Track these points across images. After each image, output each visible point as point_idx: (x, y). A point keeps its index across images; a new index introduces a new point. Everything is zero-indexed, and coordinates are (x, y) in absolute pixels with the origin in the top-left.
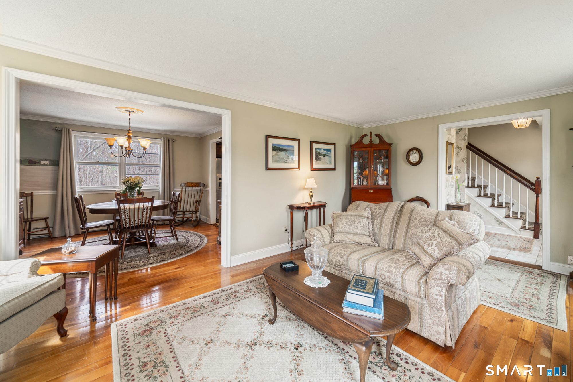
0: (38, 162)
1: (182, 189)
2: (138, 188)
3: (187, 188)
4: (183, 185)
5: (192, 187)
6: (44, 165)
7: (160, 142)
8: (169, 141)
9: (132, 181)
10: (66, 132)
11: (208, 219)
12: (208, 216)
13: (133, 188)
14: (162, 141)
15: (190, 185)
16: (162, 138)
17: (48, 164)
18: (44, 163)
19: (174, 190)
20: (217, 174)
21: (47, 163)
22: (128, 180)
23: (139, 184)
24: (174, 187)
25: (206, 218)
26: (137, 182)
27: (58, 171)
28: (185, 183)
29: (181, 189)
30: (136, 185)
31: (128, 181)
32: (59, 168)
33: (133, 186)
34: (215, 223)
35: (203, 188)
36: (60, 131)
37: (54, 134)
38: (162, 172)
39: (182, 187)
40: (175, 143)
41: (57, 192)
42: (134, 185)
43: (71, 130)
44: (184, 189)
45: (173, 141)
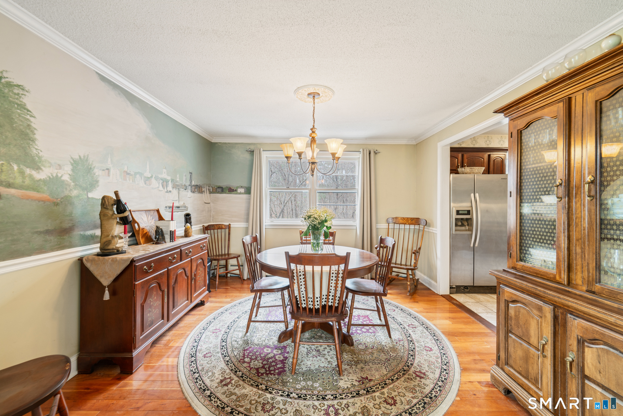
0: (236, 190)
1: (389, 226)
2: (325, 228)
3: (397, 226)
4: (390, 220)
5: (405, 224)
6: (240, 193)
7: (359, 157)
8: (370, 153)
9: (316, 216)
10: (257, 153)
11: (433, 282)
12: (433, 277)
13: (318, 229)
14: (361, 155)
15: (401, 221)
16: (361, 150)
17: (243, 192)
18: (241, 190)
19: (377, 227)
20: (452, 204)
21: (242, 190)
22: (309, 214)
23: (326, 221)
24: (377, 223)
25: (428, 279)
26: (324, 219)
27: (250, 199)
28: (393, 218)
29: (387, 227)
30: (322, 222)
31: (309, 217)
32: (250, 196)
33: (317, 225)
34: (448, 293)
35: (424, 228)
36: (252, 152)
37: (247, 156)
38: (361, 200)
39: (389, 224)
40: (378, 155)
41: (248, 225)
42: (319, 223)
43: (262, 150)
44: (391, 226)
45: (375, 153)
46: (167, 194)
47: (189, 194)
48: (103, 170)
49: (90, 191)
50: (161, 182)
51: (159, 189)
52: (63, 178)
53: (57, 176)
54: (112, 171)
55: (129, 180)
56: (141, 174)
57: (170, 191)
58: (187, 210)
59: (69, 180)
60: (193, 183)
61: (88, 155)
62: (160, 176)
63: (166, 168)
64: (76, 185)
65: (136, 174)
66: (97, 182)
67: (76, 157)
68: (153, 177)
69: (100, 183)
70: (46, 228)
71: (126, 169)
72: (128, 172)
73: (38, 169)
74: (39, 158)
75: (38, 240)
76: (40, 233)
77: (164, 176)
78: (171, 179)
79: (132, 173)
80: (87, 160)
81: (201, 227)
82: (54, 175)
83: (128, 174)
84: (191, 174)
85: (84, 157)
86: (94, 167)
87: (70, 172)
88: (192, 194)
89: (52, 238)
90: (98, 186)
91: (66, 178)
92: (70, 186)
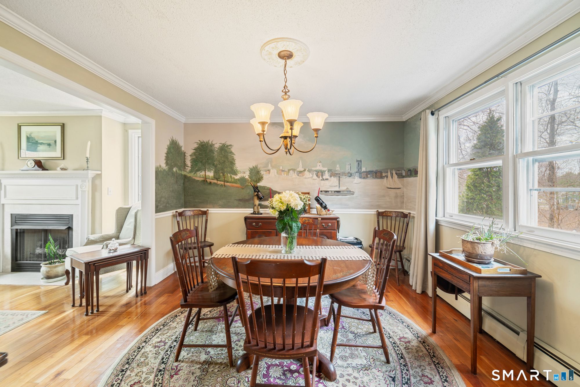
46: (323, 181)
47: (357, 180)
48: (266, 171)
49: (259, 182)
50: (315, 173)
51: (313, 178)
52: (246, 177)
53: (243, 176)
54: (271, 171)
55: (284, 174)
56: (294, 170)
57: (327, 179)
58: (353, 195)
59: (248, 178)
60: (364, 169)
61: (257, 165)
62: (314, 169)
63: (320, 162)
64: (251, 180)
65: (289, 170)
66: (262, 177)
67: (251, 167)
68: (306, 170)
69: (264, 178)
70: (239, 198)
71: (281, 168)
72: (283, 170)
73: (236, 175)
74: (237, 170)
75: (236, 203)
76: (236, 200)
77: (319, 167)
78: (328, 170)
79: (286, 170)
80: (257, 168)
81: (375, 211)
82: (242, 176)
83: (283, 171)
84: (360, 162)
85: (255, 166)
86: (261, 170)
87: (249, 175)
88: (360, 180)
89: (241, 203)
90: (263, 179)
91: (247, 177)
92: (248, 180)
